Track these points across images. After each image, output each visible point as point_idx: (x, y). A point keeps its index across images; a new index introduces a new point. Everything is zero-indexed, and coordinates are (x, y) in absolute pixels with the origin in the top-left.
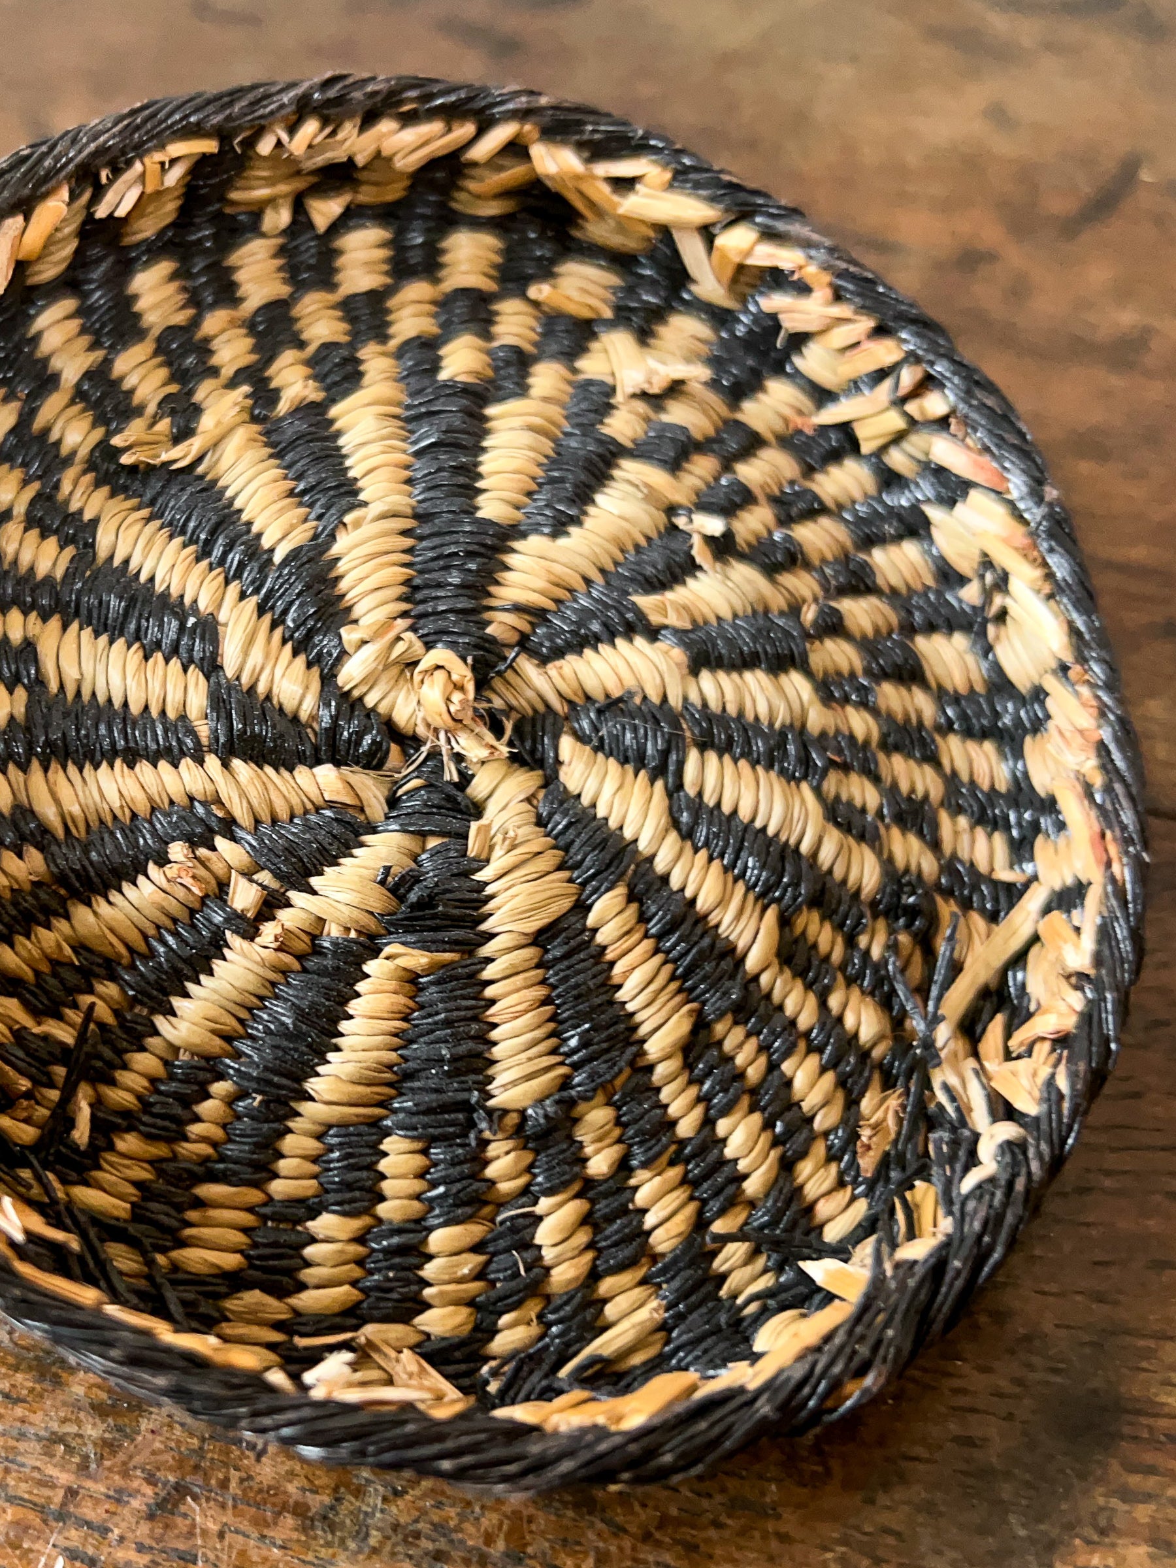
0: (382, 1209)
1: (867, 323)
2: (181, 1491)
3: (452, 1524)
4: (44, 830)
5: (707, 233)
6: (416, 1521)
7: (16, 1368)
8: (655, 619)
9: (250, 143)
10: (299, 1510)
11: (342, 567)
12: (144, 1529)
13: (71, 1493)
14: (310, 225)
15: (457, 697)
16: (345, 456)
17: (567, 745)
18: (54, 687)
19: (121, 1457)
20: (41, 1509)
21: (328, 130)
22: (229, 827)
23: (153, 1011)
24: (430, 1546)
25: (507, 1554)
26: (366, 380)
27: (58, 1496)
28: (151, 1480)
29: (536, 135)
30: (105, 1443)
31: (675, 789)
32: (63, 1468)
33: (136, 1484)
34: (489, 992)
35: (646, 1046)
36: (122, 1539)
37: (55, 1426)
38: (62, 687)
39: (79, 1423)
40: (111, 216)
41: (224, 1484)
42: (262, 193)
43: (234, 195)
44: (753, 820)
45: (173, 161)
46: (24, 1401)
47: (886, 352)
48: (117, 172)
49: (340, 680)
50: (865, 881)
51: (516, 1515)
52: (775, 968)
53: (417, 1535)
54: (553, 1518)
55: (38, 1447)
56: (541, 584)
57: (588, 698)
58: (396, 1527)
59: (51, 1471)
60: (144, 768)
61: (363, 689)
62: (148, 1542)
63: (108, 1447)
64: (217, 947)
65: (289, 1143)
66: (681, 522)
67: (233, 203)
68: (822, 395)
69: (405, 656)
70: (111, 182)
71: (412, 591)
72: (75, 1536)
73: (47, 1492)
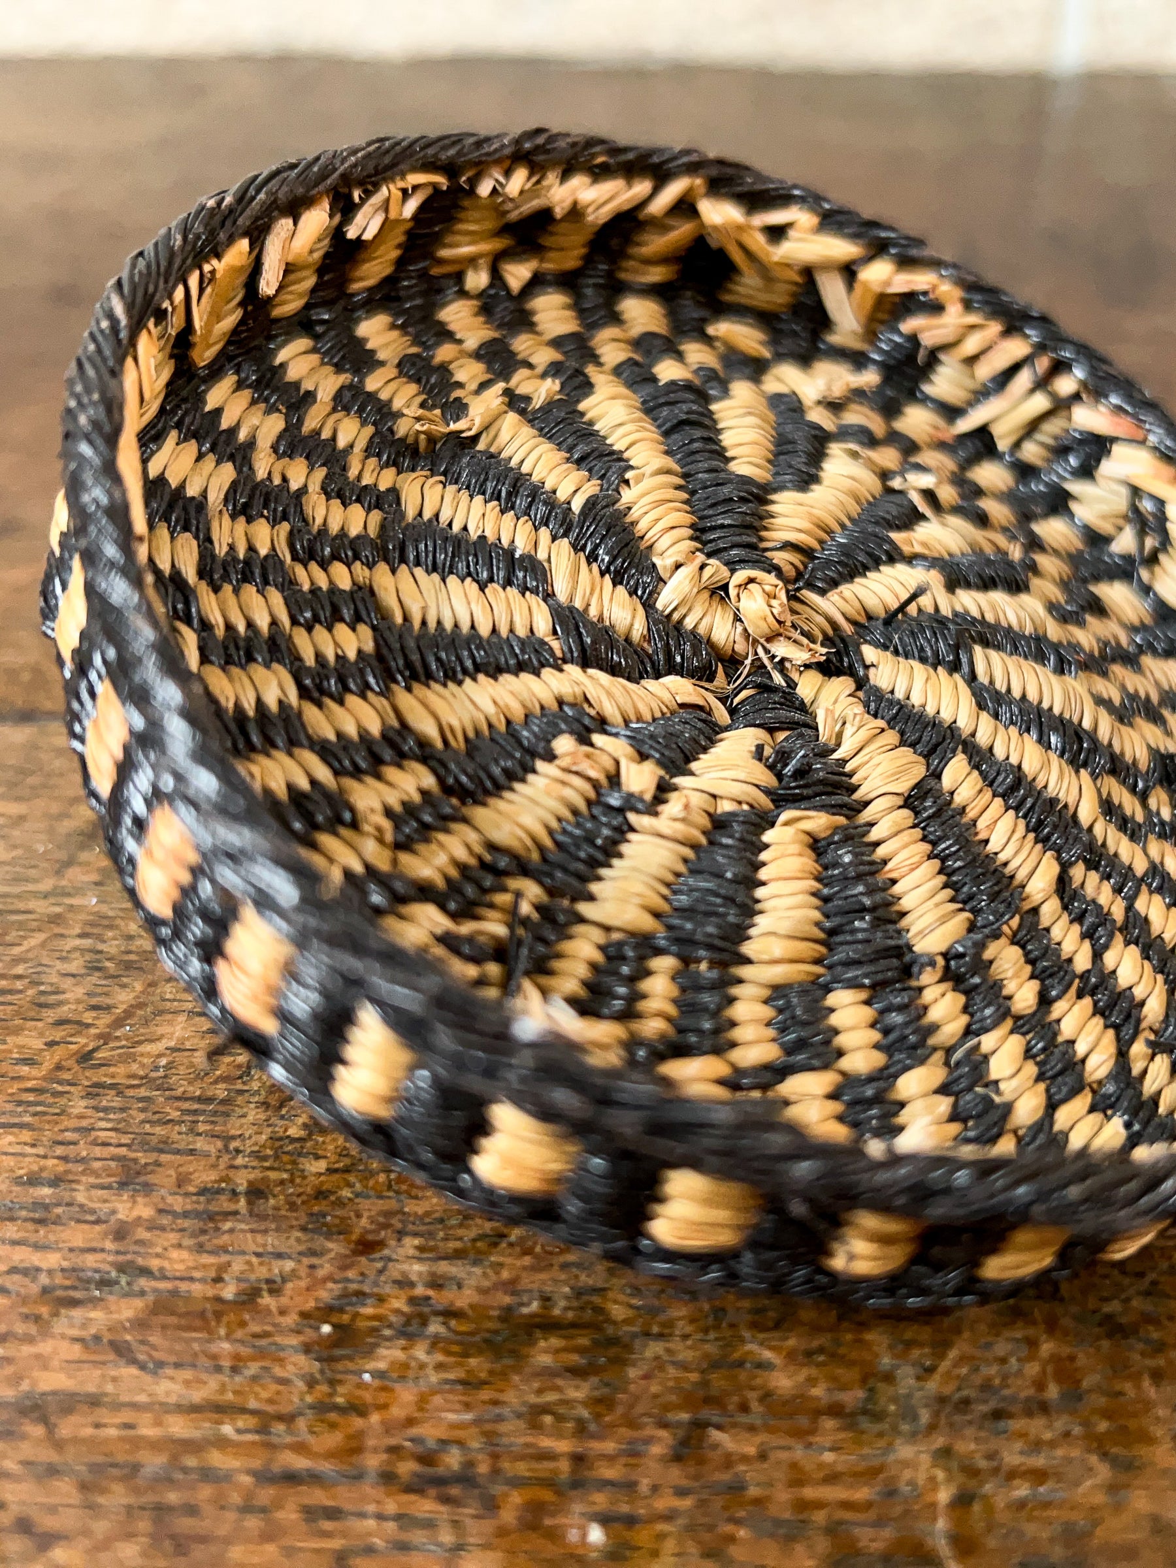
0: (845, 1063)
1: (995, 328)
2: (700, 1425)
3: (997, 1381)
4: (423, 743)
5: (849, 271)
6: (959, 1389)
7: (466, 1355)
8: (906, 549)
9: (474, 182)
10: (835, 1410)
11: (634, 514)
12: (675, 1475)
13: (578, 1459)
14: (505, 286)
15: (774, 603)
16: (605, 438)
17: (870, 653)
18: (399, 619)
19: (620, 1410)
20: (549, 1483)
21: (534, 179)
22: (602, 724)
23: (574, 900)
24: (984, 1408)
25: (1063, 1396)
26: (597, 388)
27: (564, 1466)
28: (664, 1425)
29: (703, 190)
30: (599, 1401)
31: (972, 678)
32: (560, 1436)
33: (649, 1431)
34: (881, 852)
35: (1028, 889)
36: (655, 1488)
37: (533, 1399)
38: (406, 618)
39: (558, 1389)
40: (359, 237)
41: (744, 1408)
42: (466, 250)
43: (444, 253)
44: (1040, 702)
45: (415, 188)
46: (485, 1383)
47: (1016, 348)
48: (368, 194)
49: (659, 605)
50: (1138, 755)
51: (1055, 1359)
52: (1101, 819)
53: (966, 1402)
54: (1092, 1350)
55: (521, 1424)
56: (805, 525)
57: (870, 617)
58: (942, 1400)
59: (546, 1443)
60: (507, 679)
61: (683, 611)
62: (684, 1482)
63: (601, 1403)
64: (624, 830)
65: (739, 1011)
66: (896, 483)
67: (441, 262)
68: (951, 412)
69: (715, 579)
70: (363, 201)
71: (699, 532)
72: (600, 1500)
73: (550, 1465)
